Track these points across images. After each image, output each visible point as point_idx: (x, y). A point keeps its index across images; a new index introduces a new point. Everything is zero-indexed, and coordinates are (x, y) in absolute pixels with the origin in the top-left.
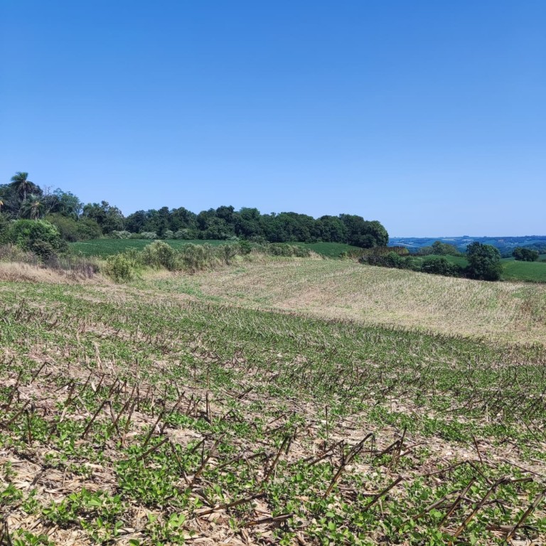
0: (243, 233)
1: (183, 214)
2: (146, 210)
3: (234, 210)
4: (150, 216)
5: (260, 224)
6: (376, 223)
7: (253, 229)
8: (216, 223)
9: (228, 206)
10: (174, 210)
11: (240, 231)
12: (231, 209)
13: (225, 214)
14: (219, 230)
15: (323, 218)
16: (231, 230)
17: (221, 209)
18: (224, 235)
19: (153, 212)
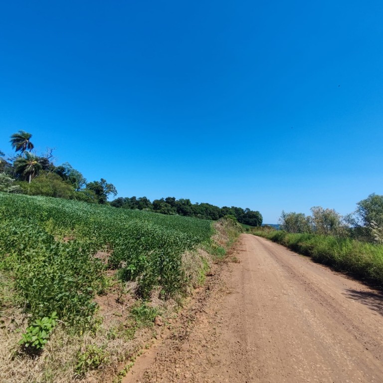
0: (182, 212)
1: (145, 201)
2: (124, 197)
3: (176, 200)
4: (125, 201)
5: (192, 208)
6: (257, 212)
7: (188, 211)
8: (166, 206)
9: (172, 197)
10: (140, 198)
11: (180, 211)
12: (174, 199)
13: (170, 201)
14: (168, 210)
15: (224, 208)
16: (175, 210)
17: (168, 199)
18: (171, 213)
19: (127, 199)
